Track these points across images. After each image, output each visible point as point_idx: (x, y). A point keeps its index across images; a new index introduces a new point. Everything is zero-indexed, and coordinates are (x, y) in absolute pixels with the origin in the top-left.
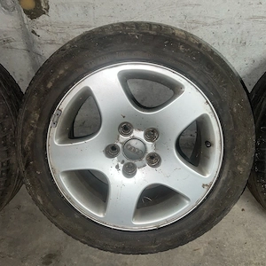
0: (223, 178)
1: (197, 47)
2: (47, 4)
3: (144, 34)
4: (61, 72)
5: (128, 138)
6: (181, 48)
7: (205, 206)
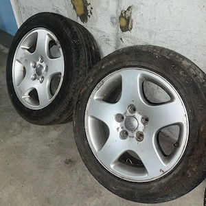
0: (175, 172)
1: (192, 77)
2: (132, 26)
3: (163, 56)
4: (111, 62)
5: (131, 115)
6: (181, 73)
7: (155, 184)
